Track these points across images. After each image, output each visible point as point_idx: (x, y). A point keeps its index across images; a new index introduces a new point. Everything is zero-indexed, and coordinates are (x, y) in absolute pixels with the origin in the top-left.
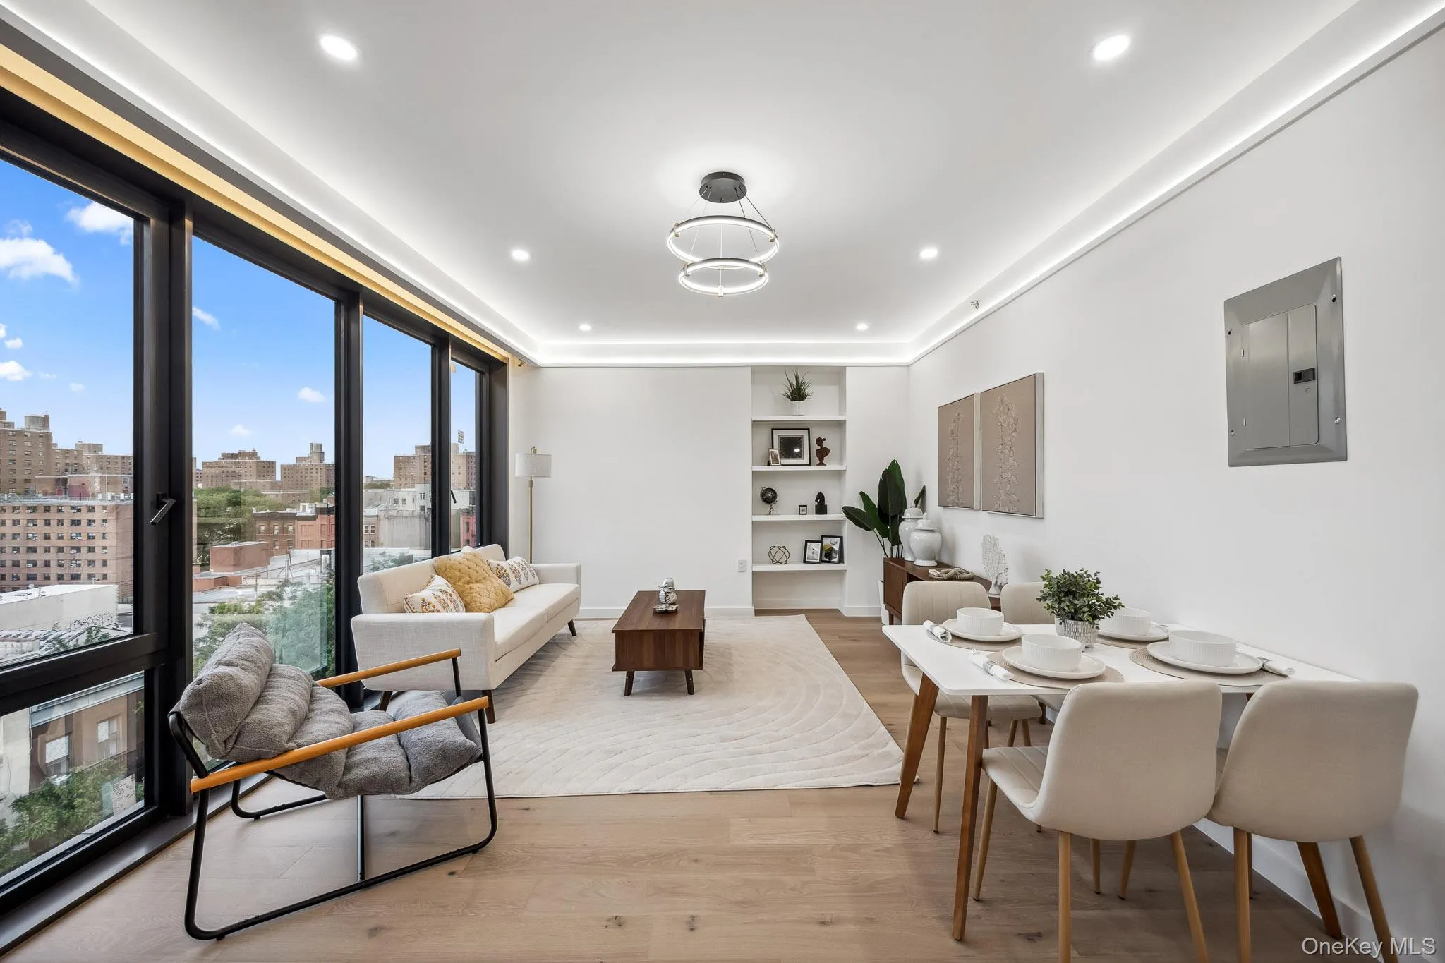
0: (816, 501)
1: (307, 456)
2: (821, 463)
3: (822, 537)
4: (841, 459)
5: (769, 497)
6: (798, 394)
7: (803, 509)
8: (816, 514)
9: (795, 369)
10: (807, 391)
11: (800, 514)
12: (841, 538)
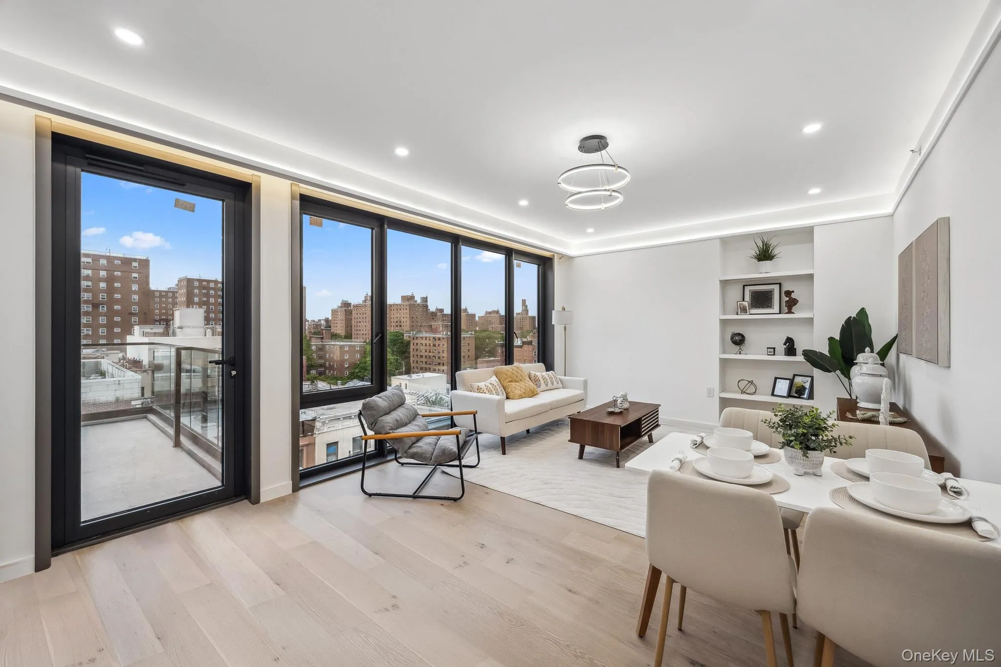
0: (785, 344)
1: (520, 312)
2: (790, 312)
3: (795, 375)
4: (811, 307)
5: (739, 340)
6: (765, 255)
7: (773, 351)
8: (785, 355)
9: (760, 234)
10: (776, 252)
11: (768, 355)
12: (812, 378)
